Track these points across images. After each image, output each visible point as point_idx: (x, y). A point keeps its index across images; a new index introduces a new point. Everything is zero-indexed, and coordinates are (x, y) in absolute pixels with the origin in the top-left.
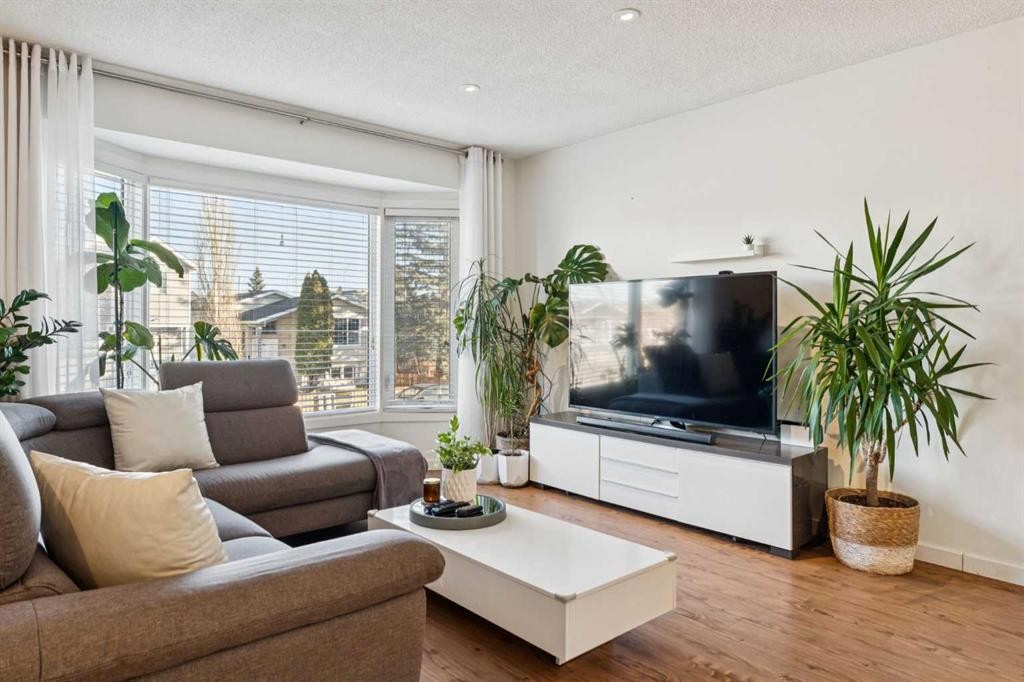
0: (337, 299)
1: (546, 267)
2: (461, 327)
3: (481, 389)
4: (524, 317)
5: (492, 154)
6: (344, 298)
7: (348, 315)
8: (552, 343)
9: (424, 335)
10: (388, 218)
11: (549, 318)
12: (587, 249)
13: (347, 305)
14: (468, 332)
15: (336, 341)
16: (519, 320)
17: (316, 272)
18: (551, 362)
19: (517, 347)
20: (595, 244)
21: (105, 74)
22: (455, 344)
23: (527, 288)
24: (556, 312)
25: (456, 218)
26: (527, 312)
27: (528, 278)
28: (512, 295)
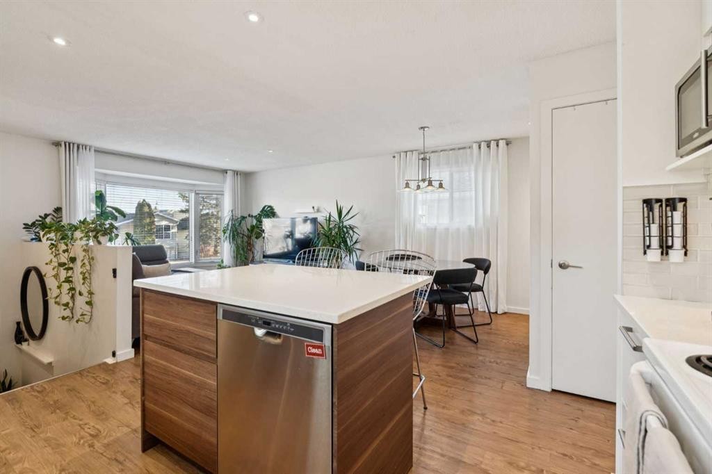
0: (158, 215)
1: (256, 212)
2: (225, 233)
3: (232, 253)
4: (248, 229)
5: (236, 173)
6: (161, 214)
7: (164, 223)
8: (257, 238)
9: (208, 233)
10: (197, 194)
11: (256, 230)
12: (269, 207)
13: (163, 218)
14: (227, 235)
15: (157, 237)
16: (246, 230)
17: (144, 200)
18: (258, 244)
19: (246, 239)
20: (272, 205)
21: (98, 151)
22: (223, 239)
23: (249, 219)
24: (258, 228)
25: (223, 195)
26: (249, 228)
27: (249, 215)
28: (243, 222)
